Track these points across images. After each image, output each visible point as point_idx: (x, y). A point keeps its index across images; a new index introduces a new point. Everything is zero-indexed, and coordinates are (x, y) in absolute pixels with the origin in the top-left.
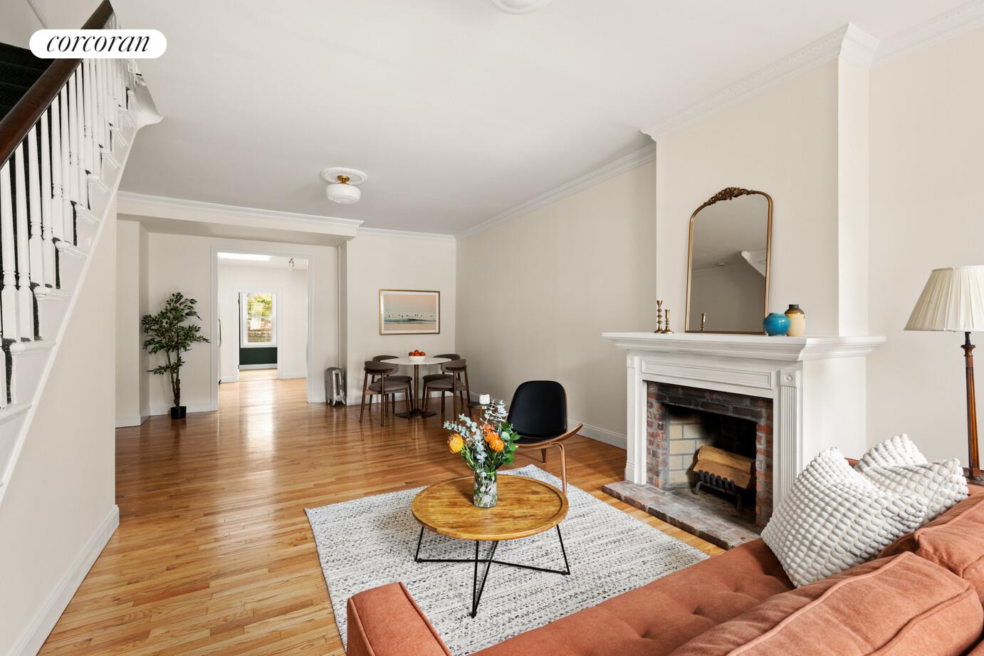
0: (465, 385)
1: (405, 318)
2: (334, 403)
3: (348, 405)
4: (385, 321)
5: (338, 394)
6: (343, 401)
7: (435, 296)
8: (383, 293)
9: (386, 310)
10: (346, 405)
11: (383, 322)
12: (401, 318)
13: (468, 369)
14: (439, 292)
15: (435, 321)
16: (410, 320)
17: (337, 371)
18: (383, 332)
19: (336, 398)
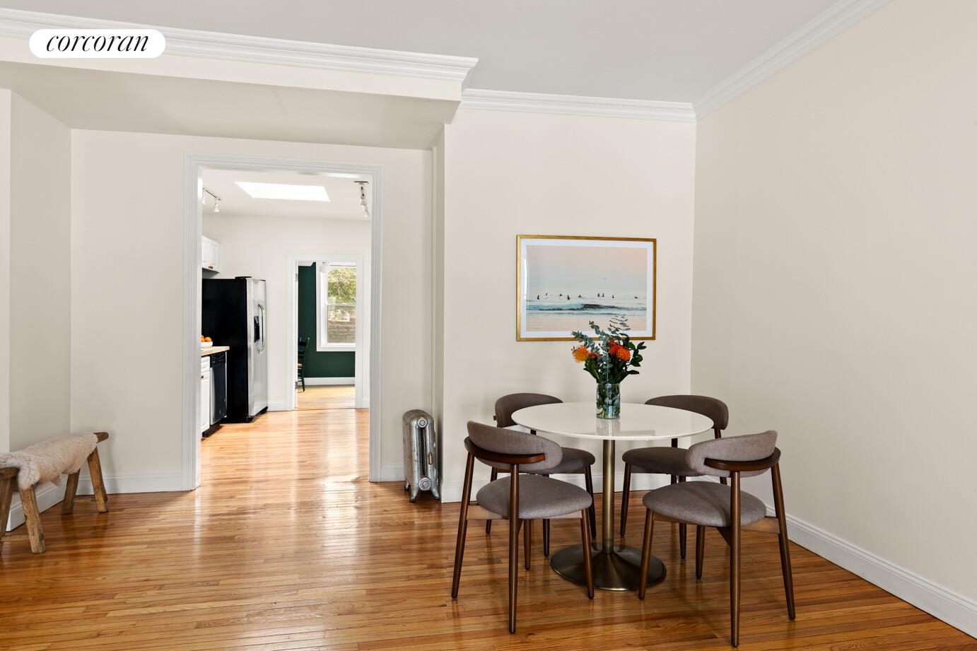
0: (771, 510)
1: (575, 302)
2: (415, 494)
3: (443, 501)
4: (530, 308)
5: (424, 473)
6: (434, 490)
7: (645, 250)
8: (524, 243)
9: (532, 283)
10: (439, 499)
11: (523, 312)
12: (563, 302)
13: (782, 463)
14: (654, 241)
15: (645, 309)
16: (587, 307)
17: (422, 422)
18: (524, 335)
19: (418, 483)
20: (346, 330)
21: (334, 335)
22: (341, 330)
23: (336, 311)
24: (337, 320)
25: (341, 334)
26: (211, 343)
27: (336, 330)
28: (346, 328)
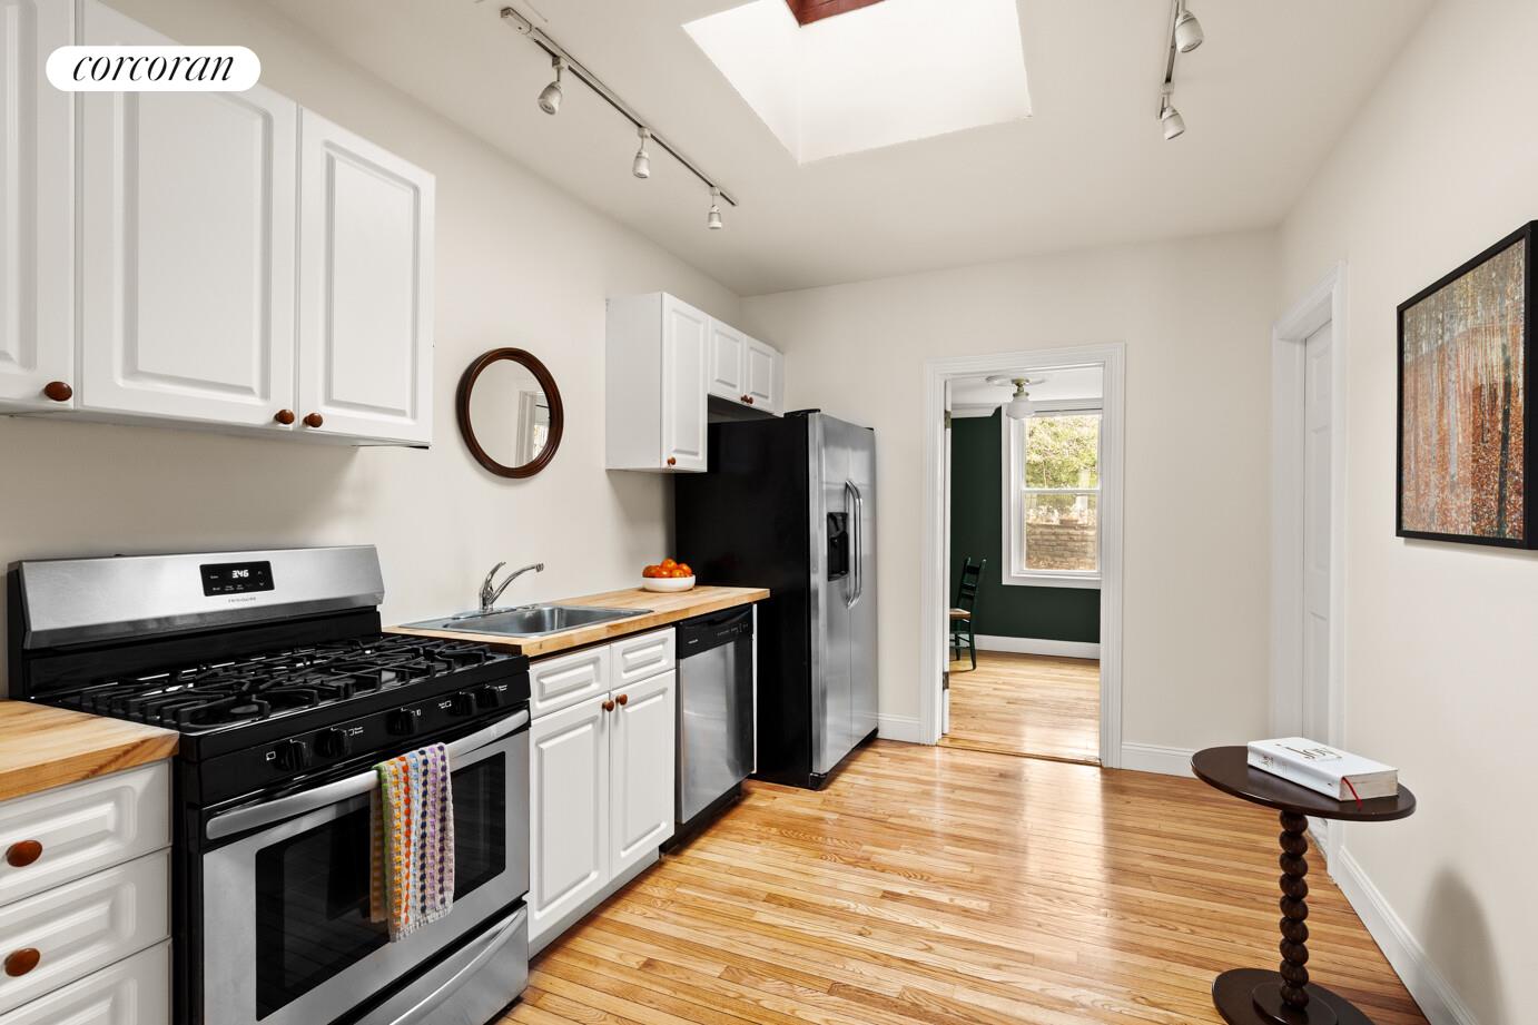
20: (1053, 538)
21: (1036, 544)
22: (1046, 537)
23: (1038, 509)
24: (1039, 522)
25: (1047, 543)
26: (691, 580)
27: (1039, 537)
28: (1054, 534)
